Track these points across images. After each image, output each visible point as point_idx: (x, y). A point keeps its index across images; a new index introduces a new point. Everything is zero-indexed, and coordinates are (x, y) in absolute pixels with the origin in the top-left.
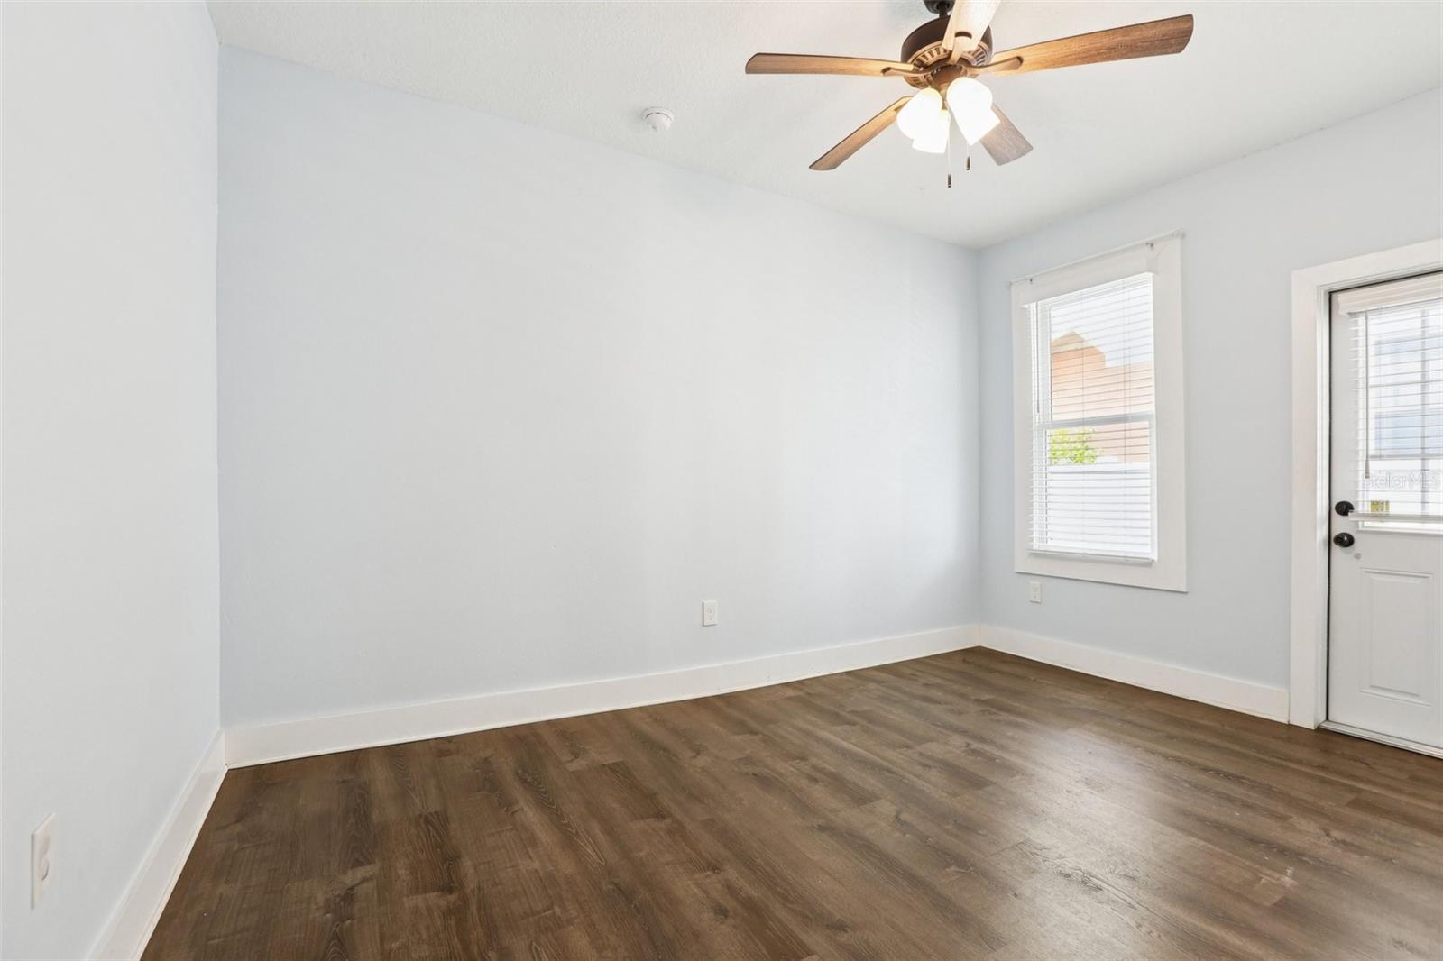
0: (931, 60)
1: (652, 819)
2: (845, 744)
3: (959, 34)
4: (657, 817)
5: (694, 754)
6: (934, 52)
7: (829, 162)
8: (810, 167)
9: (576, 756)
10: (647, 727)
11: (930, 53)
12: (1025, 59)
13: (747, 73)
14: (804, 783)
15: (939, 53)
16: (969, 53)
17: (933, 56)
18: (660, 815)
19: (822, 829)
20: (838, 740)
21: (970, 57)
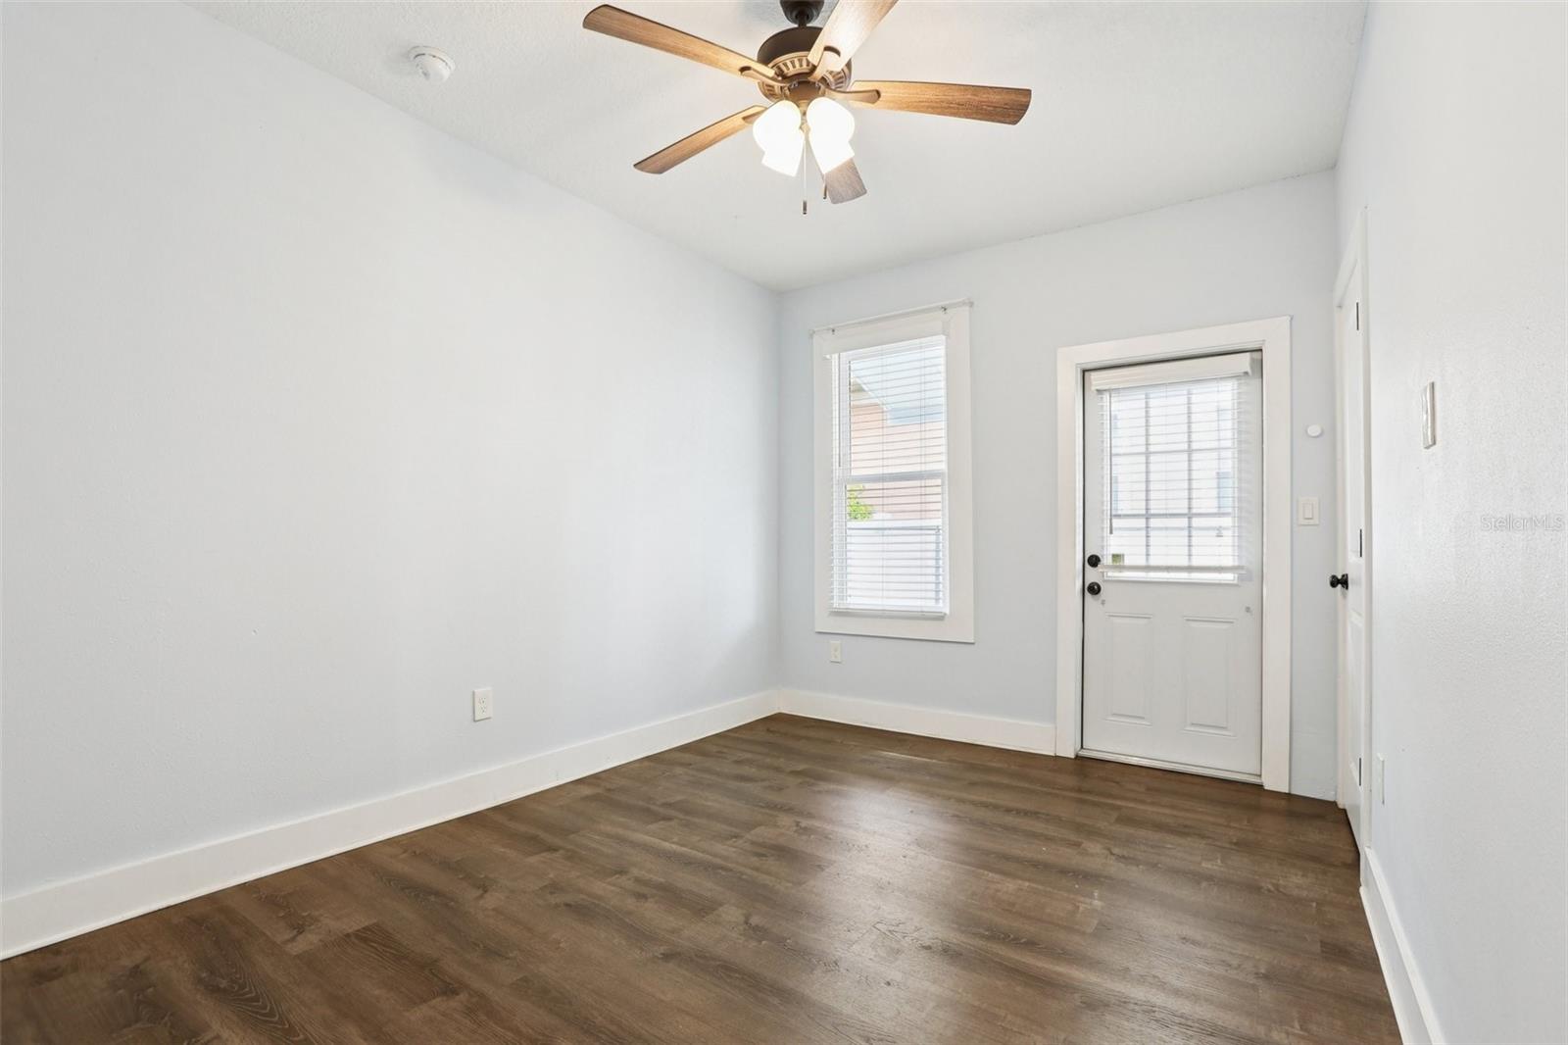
0: (791, 71)
1: (438, 999)
2: (667, 845)
3: (828, 49)
4: (444, 993)
5: (480, 892)
6: (797, 64)
7: (656, 164)
8: (635, 165)
9: (300, 930)
10: (402, 867)
11: (793, 63)
12: (882, 94)
13: (585, 27)
14: (631, 903)
15: (801, 66)
16: (831, 73)
17: (794, 67)
18: (450, 990)
19: (667, 957)
20: (657, 841)
21: (830, 79)
